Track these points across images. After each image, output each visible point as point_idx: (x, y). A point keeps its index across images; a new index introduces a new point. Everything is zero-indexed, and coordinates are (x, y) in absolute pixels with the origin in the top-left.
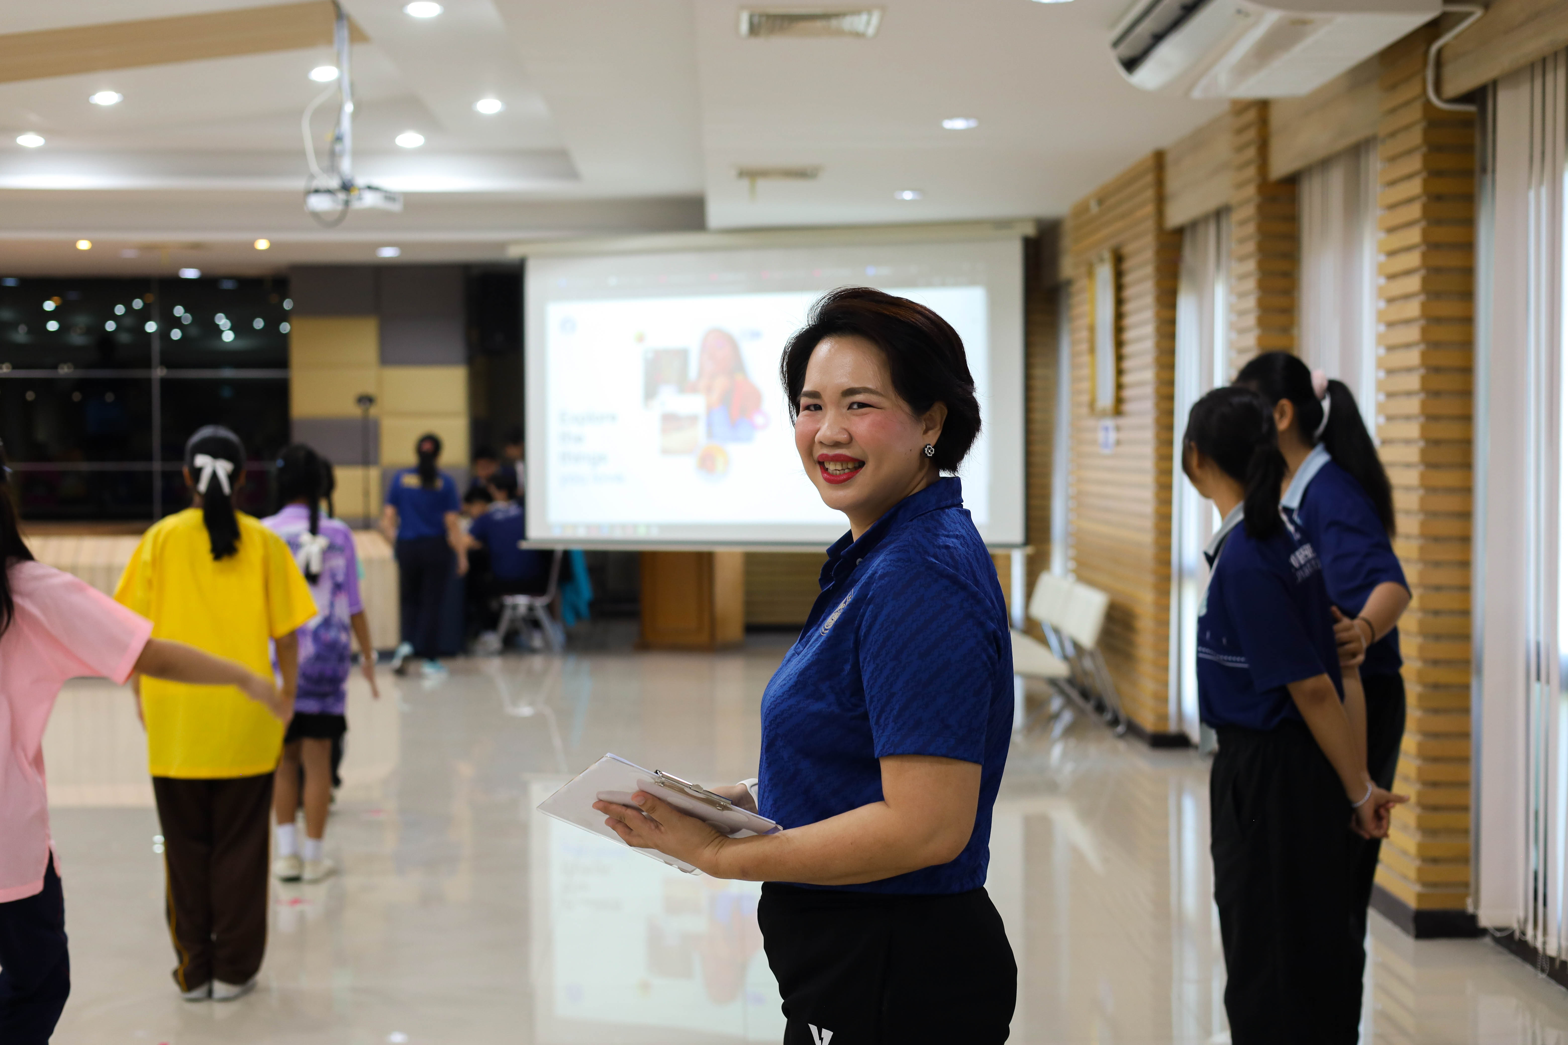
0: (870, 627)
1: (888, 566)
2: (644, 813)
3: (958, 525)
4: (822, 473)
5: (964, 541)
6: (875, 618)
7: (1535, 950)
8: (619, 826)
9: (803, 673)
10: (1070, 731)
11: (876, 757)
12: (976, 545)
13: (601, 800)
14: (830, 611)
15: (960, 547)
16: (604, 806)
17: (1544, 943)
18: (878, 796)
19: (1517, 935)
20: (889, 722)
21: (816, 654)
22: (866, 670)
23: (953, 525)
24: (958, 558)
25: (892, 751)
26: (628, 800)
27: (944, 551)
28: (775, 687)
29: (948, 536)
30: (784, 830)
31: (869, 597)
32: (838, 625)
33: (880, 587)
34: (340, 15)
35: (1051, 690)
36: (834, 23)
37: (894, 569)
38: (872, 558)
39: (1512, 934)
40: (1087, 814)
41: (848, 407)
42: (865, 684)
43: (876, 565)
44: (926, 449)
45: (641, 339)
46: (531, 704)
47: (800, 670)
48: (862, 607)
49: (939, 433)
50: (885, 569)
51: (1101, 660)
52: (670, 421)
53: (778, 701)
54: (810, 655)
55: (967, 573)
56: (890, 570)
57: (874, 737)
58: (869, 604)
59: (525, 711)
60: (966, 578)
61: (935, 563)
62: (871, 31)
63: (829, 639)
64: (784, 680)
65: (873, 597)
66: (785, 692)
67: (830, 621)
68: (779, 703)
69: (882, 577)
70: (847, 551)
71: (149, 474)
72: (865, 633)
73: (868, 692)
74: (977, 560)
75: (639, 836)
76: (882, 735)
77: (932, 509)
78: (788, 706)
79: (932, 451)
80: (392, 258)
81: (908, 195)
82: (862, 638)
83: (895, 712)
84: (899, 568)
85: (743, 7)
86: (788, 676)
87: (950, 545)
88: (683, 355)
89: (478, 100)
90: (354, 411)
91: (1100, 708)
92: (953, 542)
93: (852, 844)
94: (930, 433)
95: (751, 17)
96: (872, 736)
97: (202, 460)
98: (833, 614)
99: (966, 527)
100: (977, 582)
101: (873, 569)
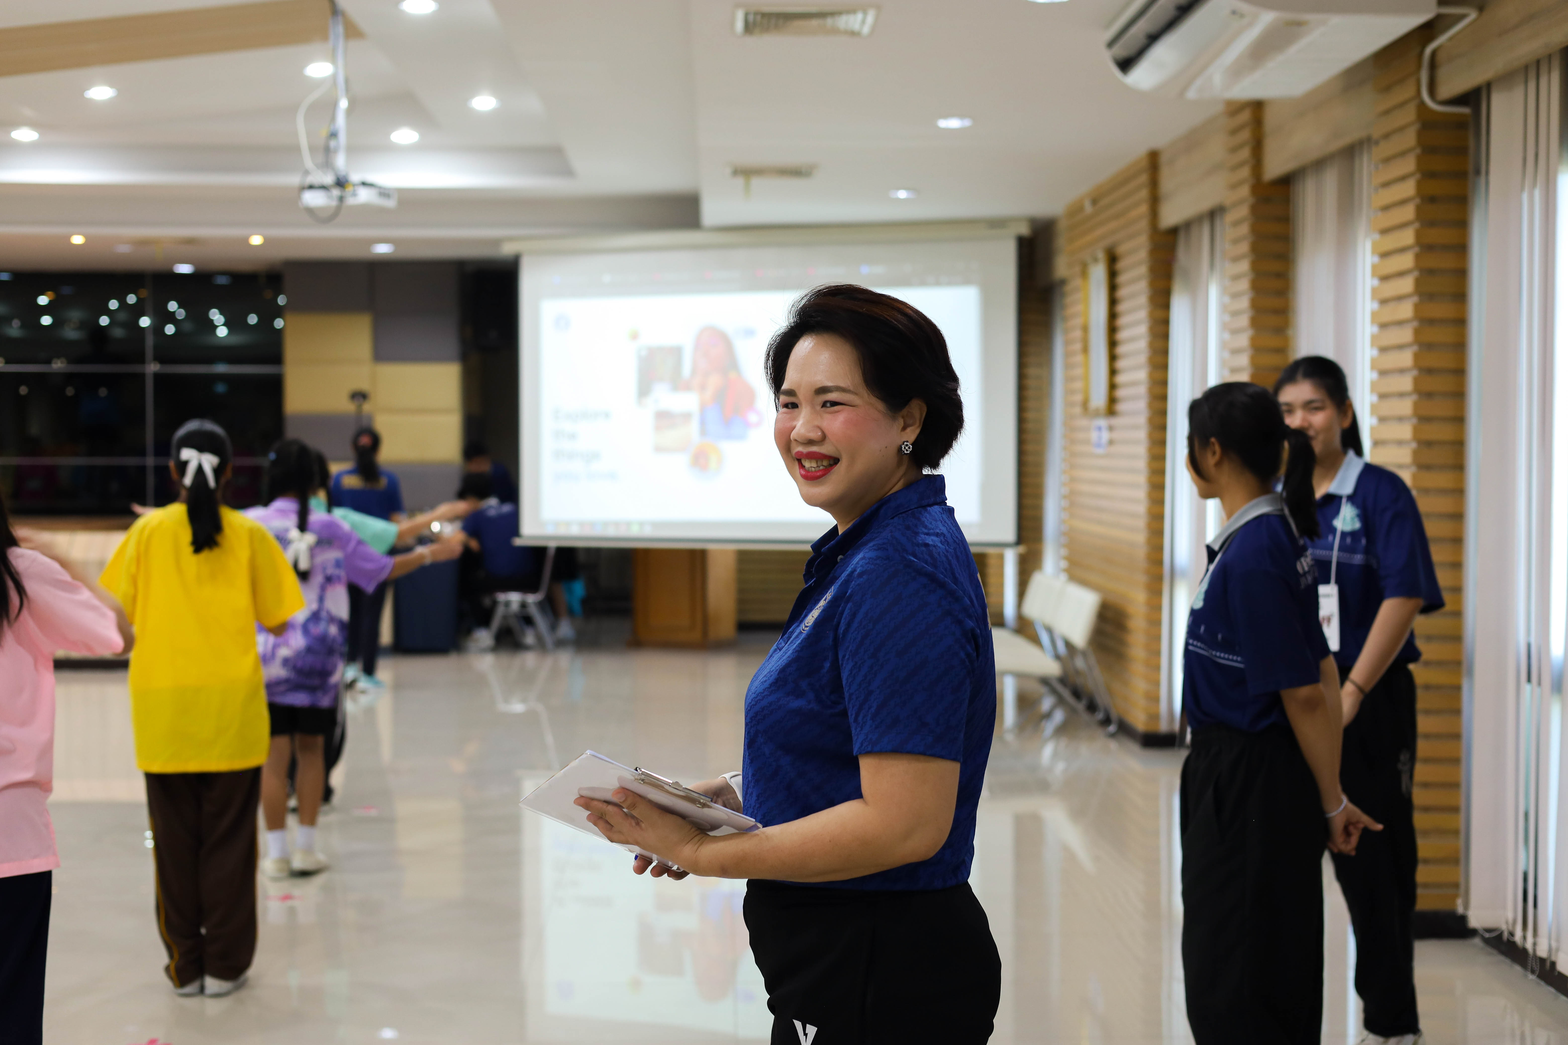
0: (849, 625)
1: (867, 564)
2: (625, 810)
3: (939, 523)
4: (800, 468)
5: (944, 539)
6: (854, 615)
7: (1525, 951)
8: (601, 823)
9: (783, 670)
10: (1062, 730)
11: (854, 754)
12: (956, 543)
13: (582, 797)
14: (811, 607)
15: (940, 545)
16: (586, 802)
17: (1535, 944)
18: (856, 793)
19: (1506, 935)
20: (867, 720)
21: (795, 651)
22: (845, 667)
23: (934, 523)
24: (936, 555)
25: (869, 749)
26: (609, 796)
27: (924, 549)
28: (757, 683)
29: (927, 534)
30: (763, 827)
31: (848, 594)
32: (818, 623)
33: (859, 585)
34: (335, 11)
35: (1043, 690)
36: (829, 21)
37: (872, 567)
38: (853, 555)
39: (1500, 935)
40: (1077, 814)
41: (822, 405)
42: (844, 682)
43: (855, 563)
44: (903, 446)
45: (635, 336)
46: (524, 701)
47: (781, 667)
48: (841, 605)
49: (918, 431)
50: (863, 567)
51: (1092, 660)
52: (664, 418)
53: (758, 698)
54: (790, 652)
55: (946, 570)
56: (869, 568)
57: (853, 735)
58: (847, 602)
59: (518, 707)
60: (945, 576)
61: (914, 561)
62: (866, 30)
63: (809, 636)
64: (765, 676)
65: (851, 595)
66: (766, 688)
67: (810, 618)
68: (760, 700)
69: (861, 575)
70: (828, 548)
71: (142, 469)
72: (844, 631)
73: (847, 689)
74: (957, 557)
75: (620, 832)
76: (860, 733)
77: (913, 507)
78: (768, 703)
79: (909, 448)
80: (385, 254)
81: (902, 194)
82: (841, 636)
83: (873, 710)
84: (877, 566)
85: (738, 6)
86: (769, 672)
87: (929, 543)
88: (677, 351)
89: (473, 96)
90: (348, 407)
91: (1092, 707)
92: (932, 540)
93: (830, 841)
94: (909, 430)
95: (746, 15)
96: (851, 734)
97: (187, 454)
98: (814, 611)
99: (948, 525)
100: (956, 580)
101: (852, 566)
